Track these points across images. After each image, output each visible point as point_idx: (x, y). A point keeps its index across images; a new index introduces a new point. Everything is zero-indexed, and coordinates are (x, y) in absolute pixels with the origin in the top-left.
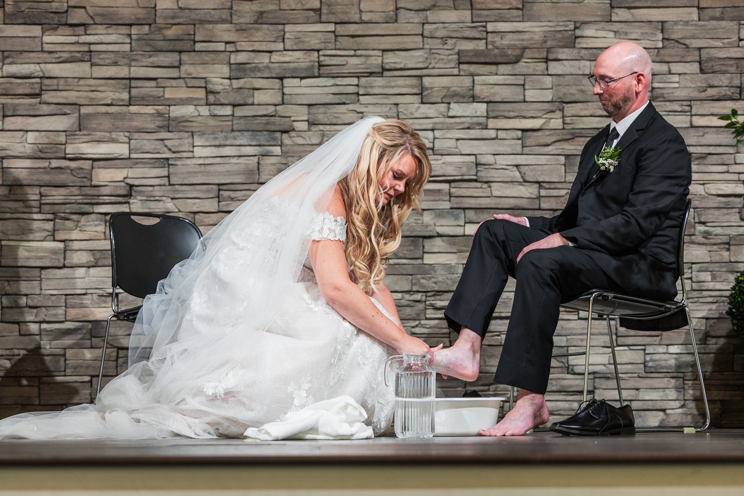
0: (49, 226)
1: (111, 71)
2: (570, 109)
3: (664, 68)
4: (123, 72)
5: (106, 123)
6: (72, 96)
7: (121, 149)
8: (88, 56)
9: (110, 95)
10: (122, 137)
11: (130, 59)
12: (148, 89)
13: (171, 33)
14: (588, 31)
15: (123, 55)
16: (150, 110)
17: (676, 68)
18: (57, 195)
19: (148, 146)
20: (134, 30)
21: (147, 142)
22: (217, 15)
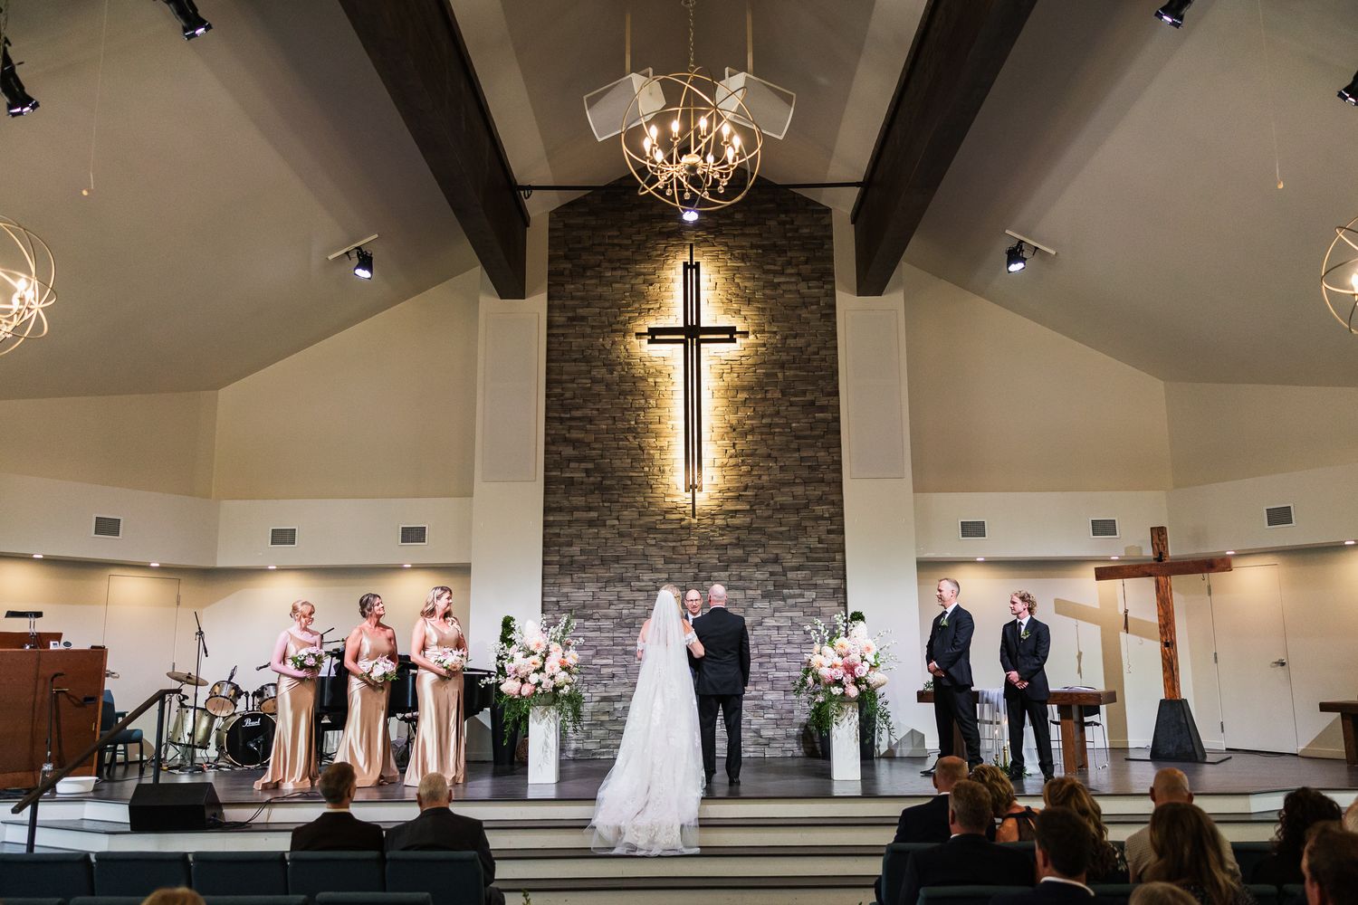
0: (586, 688)
1: (607, 635)
2: (760, 647)
3: (792, 633)
4: (611, 635)
5: (606, 652)
6: (594, 643)
7: (611, 662)
8: (600, 629)
9: (607, 643)
10: (610, 657)
11: (613, 630)
12: (620, 640)
13: (627, 621)
14: (766, 620)
15: (611, 629)
16: (620, 648)
17: (796, 632)
18: (589, 678)
19: (619, 660)
20: (615, 621)
21: (618, 659)
22: (643, 615)
